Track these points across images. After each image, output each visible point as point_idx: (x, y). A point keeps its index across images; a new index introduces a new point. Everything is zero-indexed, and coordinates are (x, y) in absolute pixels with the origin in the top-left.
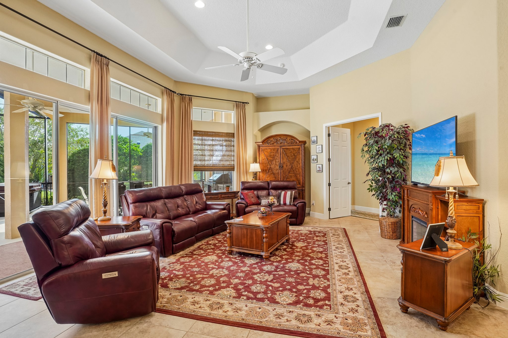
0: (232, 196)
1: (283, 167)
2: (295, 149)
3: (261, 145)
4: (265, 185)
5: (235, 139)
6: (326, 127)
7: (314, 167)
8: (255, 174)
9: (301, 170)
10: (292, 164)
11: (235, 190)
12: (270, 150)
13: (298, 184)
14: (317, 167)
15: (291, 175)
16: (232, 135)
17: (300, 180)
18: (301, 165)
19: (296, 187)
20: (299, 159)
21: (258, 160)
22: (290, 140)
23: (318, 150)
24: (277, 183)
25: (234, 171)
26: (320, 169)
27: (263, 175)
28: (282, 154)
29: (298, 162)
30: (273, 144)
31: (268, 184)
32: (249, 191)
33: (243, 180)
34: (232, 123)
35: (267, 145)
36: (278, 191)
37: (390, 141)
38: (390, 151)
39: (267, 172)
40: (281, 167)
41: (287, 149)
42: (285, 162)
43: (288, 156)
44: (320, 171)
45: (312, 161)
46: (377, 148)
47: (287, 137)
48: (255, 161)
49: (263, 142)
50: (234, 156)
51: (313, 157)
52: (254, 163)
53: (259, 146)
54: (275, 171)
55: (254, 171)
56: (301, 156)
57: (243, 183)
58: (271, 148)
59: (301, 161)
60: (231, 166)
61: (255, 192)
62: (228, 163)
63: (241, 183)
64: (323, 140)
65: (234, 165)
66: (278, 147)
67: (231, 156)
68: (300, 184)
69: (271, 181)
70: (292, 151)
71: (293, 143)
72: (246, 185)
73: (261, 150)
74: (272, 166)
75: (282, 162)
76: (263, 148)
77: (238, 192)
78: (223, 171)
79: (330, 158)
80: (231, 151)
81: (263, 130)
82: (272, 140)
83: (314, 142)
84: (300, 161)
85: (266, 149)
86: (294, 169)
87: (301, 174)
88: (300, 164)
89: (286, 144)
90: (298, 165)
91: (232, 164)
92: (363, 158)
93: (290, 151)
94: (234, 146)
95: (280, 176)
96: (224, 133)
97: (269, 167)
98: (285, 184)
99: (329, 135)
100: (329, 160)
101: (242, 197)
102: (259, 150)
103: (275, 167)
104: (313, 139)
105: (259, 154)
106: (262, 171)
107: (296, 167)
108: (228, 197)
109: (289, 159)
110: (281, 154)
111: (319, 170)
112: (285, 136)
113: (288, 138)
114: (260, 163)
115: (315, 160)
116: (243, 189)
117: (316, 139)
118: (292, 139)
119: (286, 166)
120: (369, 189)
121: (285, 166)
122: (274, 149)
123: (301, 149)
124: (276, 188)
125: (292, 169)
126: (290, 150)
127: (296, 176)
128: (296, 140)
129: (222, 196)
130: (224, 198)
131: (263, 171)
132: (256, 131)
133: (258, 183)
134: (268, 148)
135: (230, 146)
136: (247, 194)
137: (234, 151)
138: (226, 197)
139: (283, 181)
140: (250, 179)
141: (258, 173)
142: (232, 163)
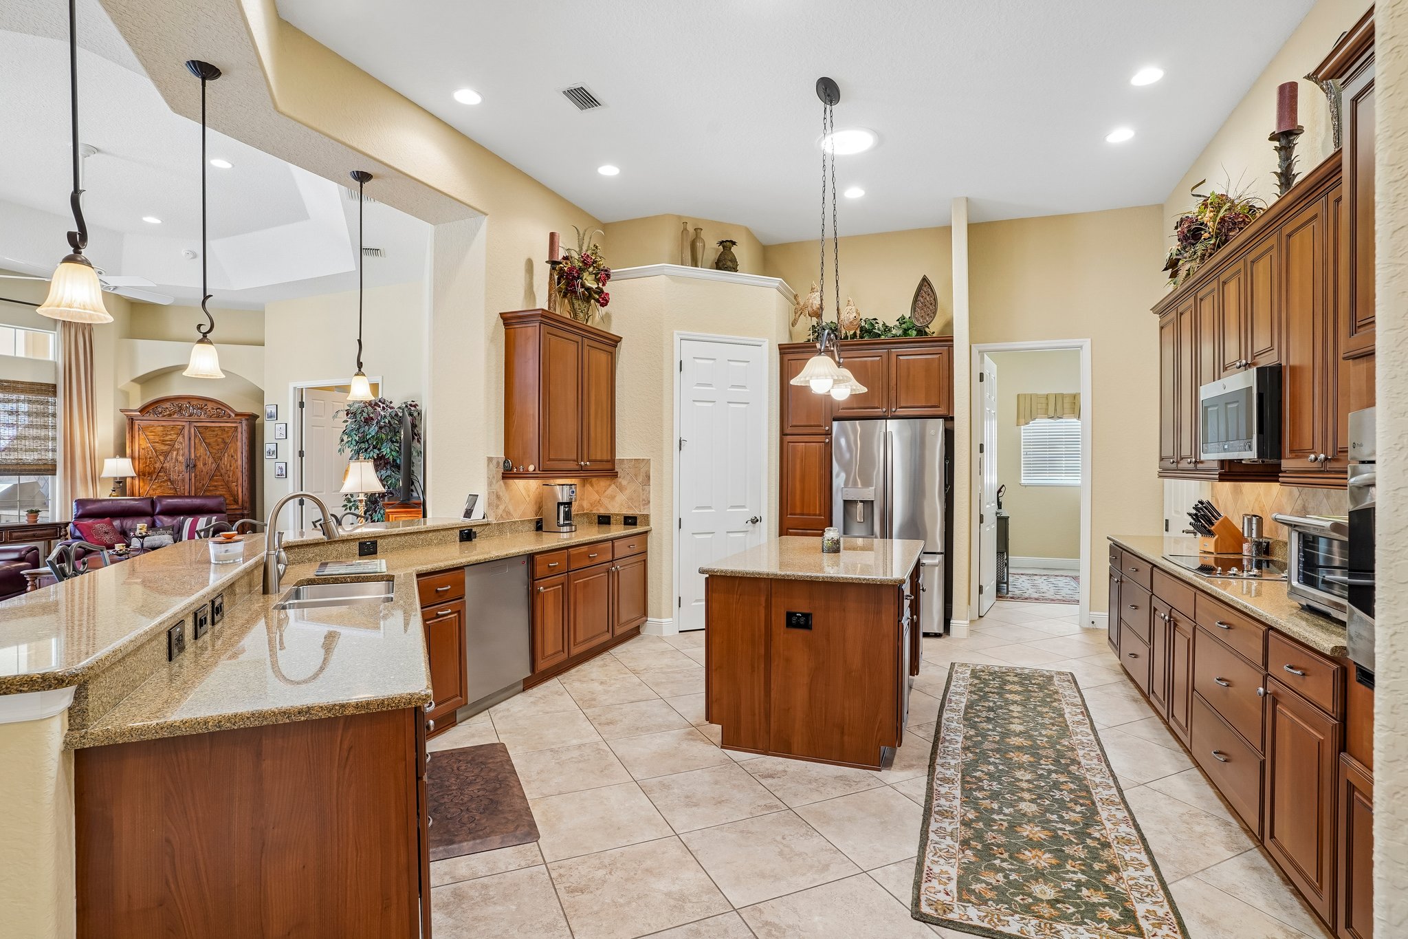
0: (47, 535)
1: (195, 466)
2: (226, 429)
3: (136, 416)
4: (146, 506)
5: (60, 399)
6: (295, 388)
7: (270, 467)
8: (119, 482)
9: (240, 474)
10: (217, 459)
11: (57, 520)
12: (161, 429)
13: (233, 502)
14: (277, 468)
15: (216, 483)
16: (52, 389)
17: (238, 493)
18: (239, 462)
19: (224, 509)
20: (236, 451)
21: (128, 451)
22: (213, 409)
23: (278, 433)
24: (176, 500)
25: (55, 474)
26: (282, 472)
27: (141, 484)
28: (193, 438)
29: (232, 456)
30: (170, 415)
31: (153, 503)
32: (99, 520)
33: (81, 495)
34: (51, 358)
35: (152, 417)
36: (178, 519)
37: (376, 428)
38: (377, 443)
39: (154, 477)
40: (191, 466)
41: (206, 428)
42: (200, 456)
43: (208, 445)
44: (283, 475)
45: (266, 456)
46: (357, 438)
47: (205, 402)
48: (121, 452)
49: (143, 410)
50: (54, 439)
51: (269, 447)
52: (115, 457)
53: (132, 420)
54: (173, 476)
55: (115, 476)
56: (239, 444)
57: (80, 503)
58: (164, 423)
59: (239, 454)
60: (45, 464)
61: (116, 523)
62: (36, 456)
63: (74, 504)
64: (289, 413)
65: (54, 460)
66: (184, 424)
67: (46, 438)
68: (236, 502)
69: (161, 497)
70: (220, 433)
71: (222, 417)
72: (90, 507)
73: (136, 427)
74: (167, 465)
75: (193, 456)
76: (143, 423)
77: (67, 524)
78: (19, 475)
79: (304, 450)
80: (46, 427)
81: (147, 380)
82: (168, 406)
83: (271, 417)
84: (237, 455)
85: (153, 426)
86: (223, 471)
87: (240, 482)
88: (236, 461)
89: (202, 416)
90: (233, 462)
91: (46, 460)
92: (341, 454)
93: (215, 433)
94: (54, 415)
95: (187, 487)
96: (22, 383)
97: (158, 465)
98: (197, 502)
99: (302, 405)
100: (301, 454)
101: (78, 534)
102: (132, 428)
103: (176, 464)
104: (270, 409)
105: (133, 437)
106: (139, 475)
107: (228, 467)
108: (34, 536)
109: (211, 450)
110: (190, 439)
111: (279, 473)
112: (201, 401)
113: (210, 406)
114: (133, 458)
115: (273, 452)
116: (79, 517)
117: (274, 410)
118: (219, 408)
119: (205, 464)
120: (344, 506)
121: (200, 465)
122: (173, 428)
123: (239, 429)
124: (172, 512)
125: (219, 471)
126: (214, 431)
127: (227, 485)
128: (228, 410)
129: (15, 534)
130: (20, 540)
131: (141, 474)
132: (125, 381)
133: (124, 502)
134: (156, 424)
135: (44, 414)
136: (90, 527)
137: (54, 427)
138: (26, 536)
139: (196, 497)
140: (105, 493)
141: (128, 481)
142: (50, 455)
